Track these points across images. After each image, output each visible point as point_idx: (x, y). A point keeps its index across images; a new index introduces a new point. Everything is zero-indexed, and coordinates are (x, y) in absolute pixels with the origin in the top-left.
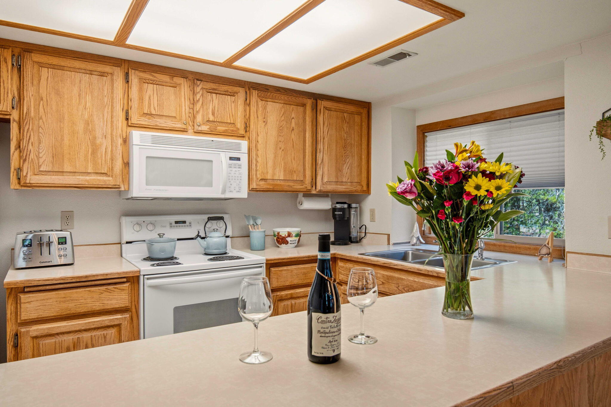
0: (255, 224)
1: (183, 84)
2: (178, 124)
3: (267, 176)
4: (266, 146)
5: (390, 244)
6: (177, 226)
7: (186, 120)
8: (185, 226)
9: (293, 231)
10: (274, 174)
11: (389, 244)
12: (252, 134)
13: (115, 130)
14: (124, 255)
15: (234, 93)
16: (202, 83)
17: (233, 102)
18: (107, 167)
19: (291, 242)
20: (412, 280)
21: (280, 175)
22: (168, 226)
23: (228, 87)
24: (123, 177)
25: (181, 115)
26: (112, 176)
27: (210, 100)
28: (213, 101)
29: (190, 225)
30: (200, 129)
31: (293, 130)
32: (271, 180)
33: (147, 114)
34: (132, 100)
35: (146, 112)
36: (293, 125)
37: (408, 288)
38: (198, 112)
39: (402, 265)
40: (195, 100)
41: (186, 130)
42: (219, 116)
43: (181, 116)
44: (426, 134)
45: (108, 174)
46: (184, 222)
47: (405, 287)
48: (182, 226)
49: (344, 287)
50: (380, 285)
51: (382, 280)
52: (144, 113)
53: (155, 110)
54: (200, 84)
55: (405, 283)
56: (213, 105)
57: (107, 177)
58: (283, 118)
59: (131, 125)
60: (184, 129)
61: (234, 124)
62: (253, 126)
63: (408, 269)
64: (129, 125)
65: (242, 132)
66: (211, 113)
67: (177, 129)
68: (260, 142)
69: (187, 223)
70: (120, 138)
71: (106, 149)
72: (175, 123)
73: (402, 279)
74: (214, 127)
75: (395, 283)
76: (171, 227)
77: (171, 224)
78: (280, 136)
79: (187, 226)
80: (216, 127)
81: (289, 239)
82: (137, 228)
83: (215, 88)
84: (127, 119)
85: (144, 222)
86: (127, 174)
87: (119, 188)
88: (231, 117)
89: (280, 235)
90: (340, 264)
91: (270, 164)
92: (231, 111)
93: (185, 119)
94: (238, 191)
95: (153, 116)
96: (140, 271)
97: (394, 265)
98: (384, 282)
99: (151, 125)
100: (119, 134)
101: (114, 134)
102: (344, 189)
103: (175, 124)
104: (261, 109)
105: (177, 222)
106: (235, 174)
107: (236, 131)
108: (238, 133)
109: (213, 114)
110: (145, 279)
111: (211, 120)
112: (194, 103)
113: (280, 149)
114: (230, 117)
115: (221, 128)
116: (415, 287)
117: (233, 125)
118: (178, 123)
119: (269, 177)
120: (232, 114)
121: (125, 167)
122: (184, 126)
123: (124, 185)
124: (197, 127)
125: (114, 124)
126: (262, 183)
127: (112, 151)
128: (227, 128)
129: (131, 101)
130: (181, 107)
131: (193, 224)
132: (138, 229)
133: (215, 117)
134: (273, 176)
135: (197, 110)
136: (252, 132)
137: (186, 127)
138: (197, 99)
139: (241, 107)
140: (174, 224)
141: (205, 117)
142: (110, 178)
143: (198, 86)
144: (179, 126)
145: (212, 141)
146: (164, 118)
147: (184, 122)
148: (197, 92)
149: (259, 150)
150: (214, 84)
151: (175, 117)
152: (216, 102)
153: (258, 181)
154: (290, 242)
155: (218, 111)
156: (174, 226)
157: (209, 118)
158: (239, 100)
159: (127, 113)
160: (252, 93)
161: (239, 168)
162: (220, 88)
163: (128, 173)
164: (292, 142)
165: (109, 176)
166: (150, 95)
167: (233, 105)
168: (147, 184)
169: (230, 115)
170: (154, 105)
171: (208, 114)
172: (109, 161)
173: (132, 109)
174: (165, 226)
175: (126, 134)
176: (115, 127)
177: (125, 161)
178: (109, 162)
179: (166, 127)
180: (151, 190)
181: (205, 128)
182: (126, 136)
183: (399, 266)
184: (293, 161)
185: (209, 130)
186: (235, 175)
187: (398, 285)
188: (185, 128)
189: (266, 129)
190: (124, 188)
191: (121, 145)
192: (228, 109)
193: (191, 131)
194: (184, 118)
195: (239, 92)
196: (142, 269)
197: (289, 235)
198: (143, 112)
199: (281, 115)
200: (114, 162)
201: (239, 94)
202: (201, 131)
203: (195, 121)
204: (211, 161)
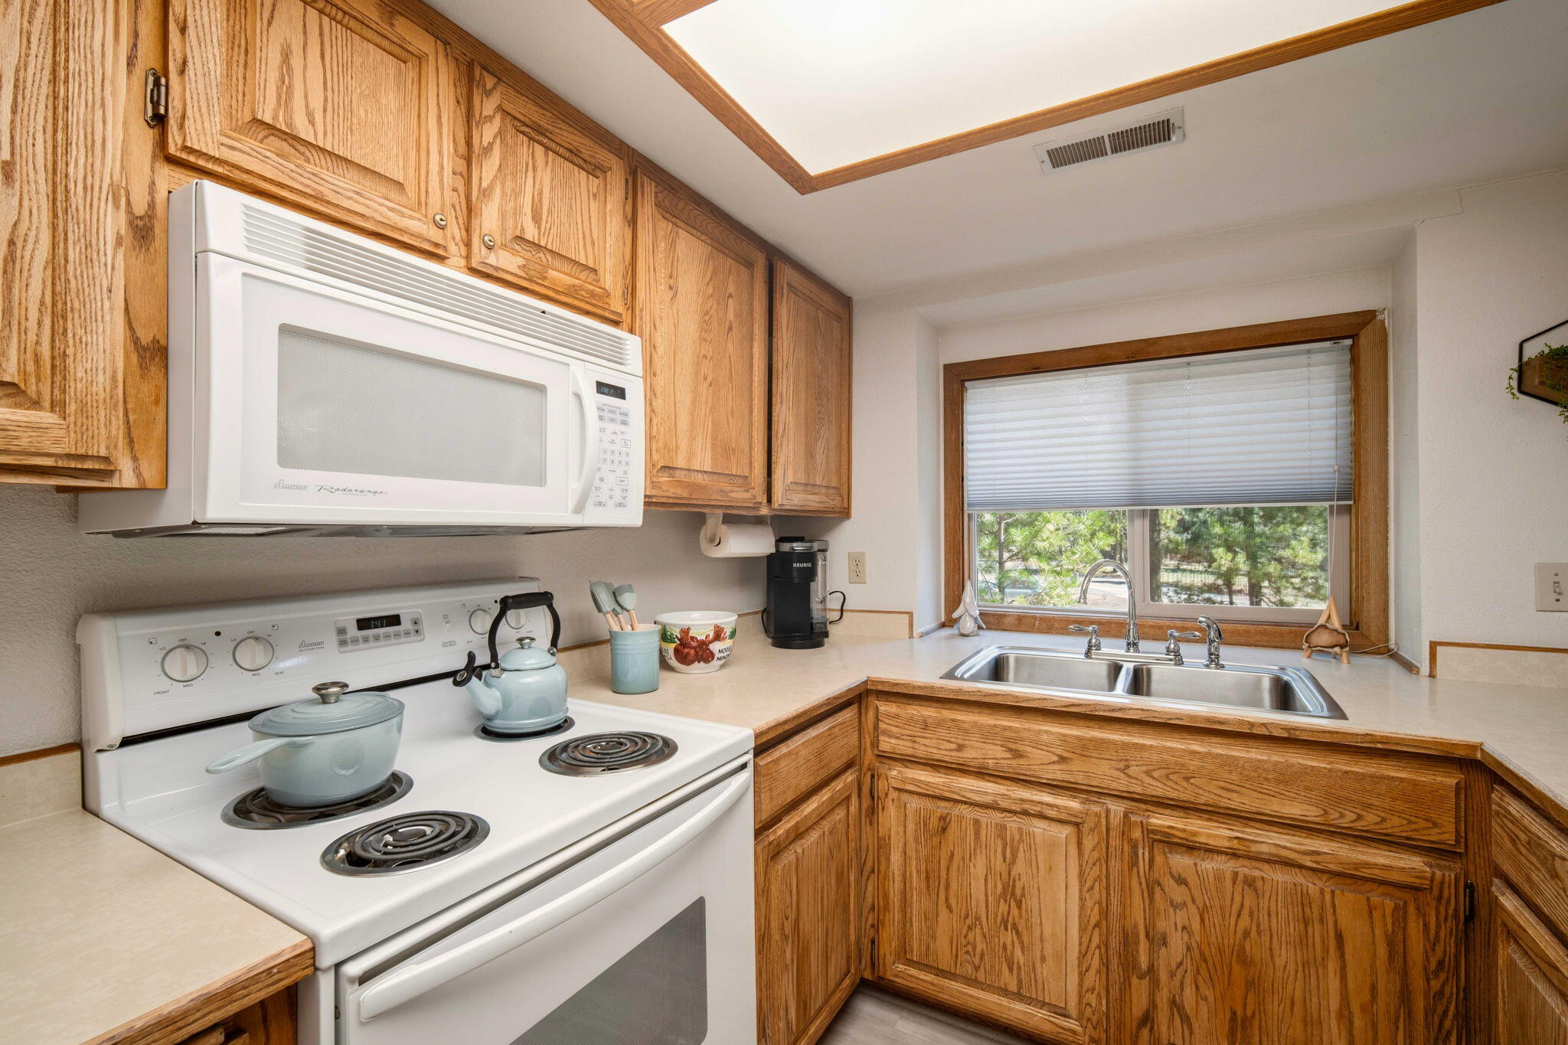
0: (618, 609)
1: (431, 58)
2: (411, 218)
3: (677, 458)
4: (674, 365)
5: (915, 635)
6: (366, 640)
7: (442, 209)
8: (397, 635)
9: (725, 623)
10: (691, 454)
11: (911, 636)
12: (641, 318)
13: (78, 153)
14: (108, 806)
15: (596, 167)
16: (499, 88)
17: (595, 196)
18: (22, 350)
19: (721, 655)
20: (1184, 750)
21: (704, 460)
22: (332, 640)
23: (583, 141)
24: (131, 417)
25: (423, 185)
26: (58, 406)
27: (527, 164)
28: (534, 170)
29: (416, 627)
30: (492, 259)
31: (730, 329)
32: (684, 472)
33: (272, 129)
34: (191, 30)
35: (268, 119)
36: (731, 316)
37: (1163, 772)
38: (486, 193)
39: (1143, 710)
40: (476, 141)
41: (440, 252)
42: (554, 231)
43: (423, 188)
44: (967, 384)
45: (32, 390)
46: (394, 620)
47: (1151, 768)
48: (387, 636)
49: (899, 772)
50: (1054, 763)
51: (1059, 752)
52: (256, 121)
53: (312, 122)
54: (494, 88)
55: (1155, 757)
56: (537, 186)
57: (17, 406)
58: (710, 291)
59: (184, 156)
60: (437, 245)
61: (595, 271)
62: (643, 295)
63: (1171, 719)
64: (172, 150)
65: (617, 305)
66: (527, 209)
67: (405, 239)
68: (660, 350)
69: (406, 624)
70: (117, 206)
71: (12, 243)
72: (403, 210)
73: (1142, 747)
74: (539, 268)
75: (1115, 758)
76: (343, 643)
77: (341, 631)
78: (705, 340)
79: (407, 633)
80: (547, 267)
81: (715, 647)
82: (181, 664)
83: (542, 123)
84: (159, 120)
85: (218, 634)
86: (157, 402)
87: (109, 474)
88: (589, 248)
89: (693, 638)
90: (885, 707)
91: (684, 421)
92: (588, 222)
93: (439, 206)
94: (620, 505)
95: (302, 149)
96: (313, 949)
97: (1114, 710)
98: (1065, 754)
99: (291, 189)
100: (107, 181)
101: (77, 172)
102: (817, 505)
103: (403, 215)
104: (663, 245)
105: (364, 624)
106: (612, 442)
107: (600, 297)
108: (606, 307)
109: (536, 218)
110: (344, 983)
111: (529, 236)
112: (469, 155)
113: (705, 378)
114: (585, 244)
115: (560, 276)
116: (1192, 768)
117: (592, 276)
118: (412, 213)
119: (681, 462)
120: (591, 236)
121: (143, 367)
122: (435, 234)
123: (135, 459)
124: (484, 249)
125: (72, 119)
126: (664, 478)
127: (56, 265)
128: (577, 282)
129: (183, 30)
130: (423, 154)
131: (425, 626)
132: (192, 671)
133: (543, 230)
134: (689, 460)
135: (485, 184)
136: (641, 310)
137: (445, 237)
138: (485, 144)
139: (614, 220)
140: (353, 631)
141: (510, 222)
142: (46, 417)
143: (488, 93)
144: (417, 226)
145: (544, 312)
146: (353, 174)
147: (438, 218)
148: (485, 113)
149: (658, 373)
150: (537, 109)
151: (400, 185)
152: (545, 176)
153: (655, 471)
154: (717, 655)
155: (550, 211)
156: (355, 641)
157: (522, 229)
158: (608, 197)
159: (158, 80)
160: (643, 187)
161: (624, 423)
162: (557, 131)
163: (162, 398)
164: (728, 365)
165: (36, 404)
166: (289, 46)
167: (594, 206)
168: (287, 457)
169: (584, 237)
170: (306, 97)
171: (517, 213)
172: (33, 314)
173: (190, 71)
174: (319, 645)
175: (147, 198)
176: (77, 134)
177: (145, 337)
178: (32, 324)
179: (363, 216)
180: (304, 488)
181: (508, 261)
182: (152, 205)
183: (1131, 712)
184: (730, 419)
185: (524, 275)
186: (612, 447)
187: (1126, 763)
188: (441, 241)
189: (675, 311)
190: (139, 475)
191: (119, 241)
192: (579, 214)
193: (457, 259)
194: (435, 200)
195: (610, 169)
196: (325, 931)
197: (718, 635)
198: (253, 111)
199: (707, 279)
200: (73, 326)
201: (609, 173)
202: (497, 269)
203: (475, 223)
204: (540, 389)
